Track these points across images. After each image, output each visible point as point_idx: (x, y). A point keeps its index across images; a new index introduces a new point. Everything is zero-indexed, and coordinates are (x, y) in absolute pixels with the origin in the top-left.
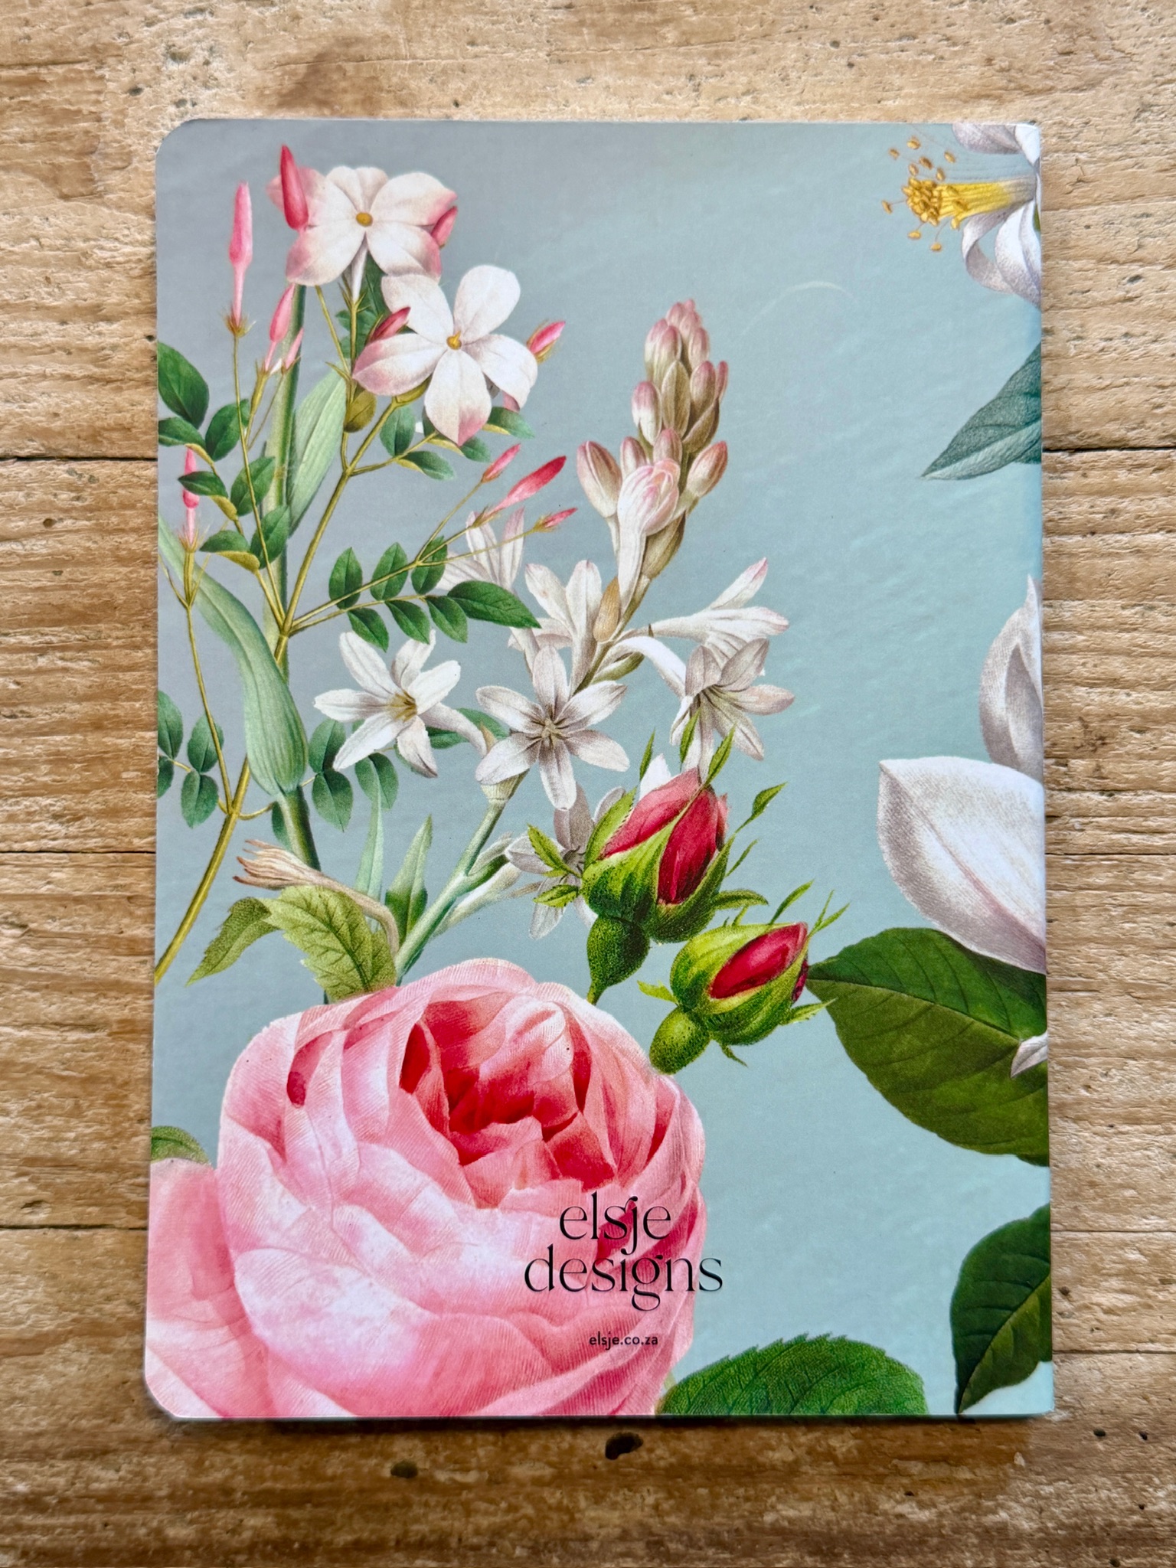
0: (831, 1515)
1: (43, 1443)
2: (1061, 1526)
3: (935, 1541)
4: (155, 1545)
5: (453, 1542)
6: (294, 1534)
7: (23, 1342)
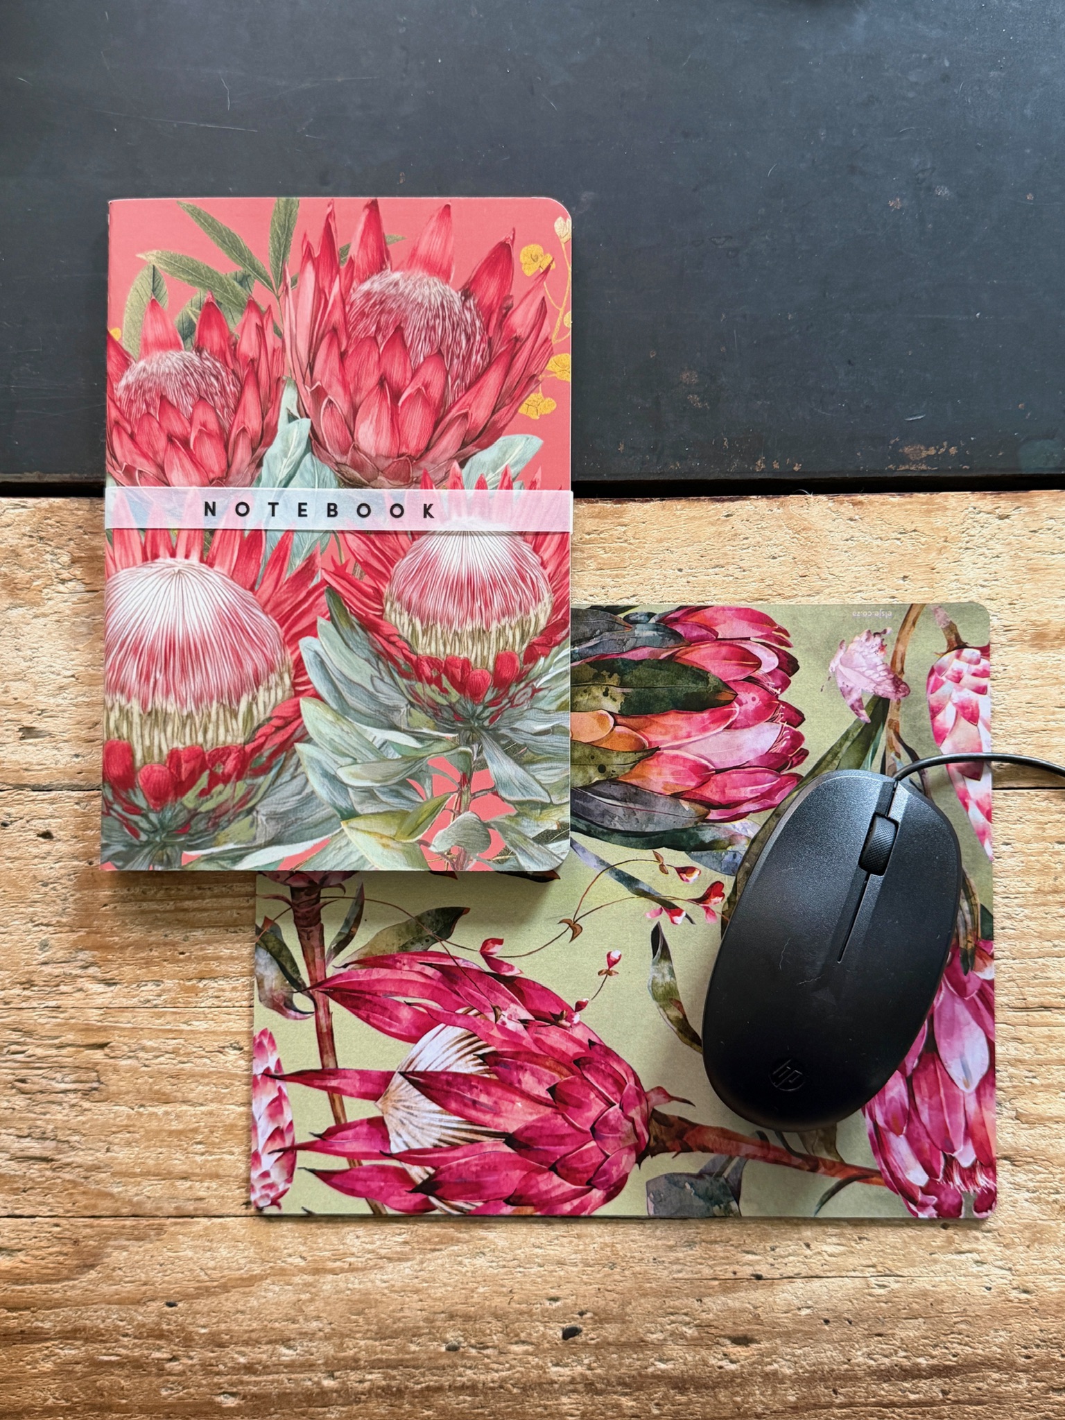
0: (683, 1368)
1: (254, 1335)
2: (807, 1371)
3: (739, 1380)
4: (317, 1390)
5: (480, 1386)
6: (393, 1383)
7: (242, 1279)
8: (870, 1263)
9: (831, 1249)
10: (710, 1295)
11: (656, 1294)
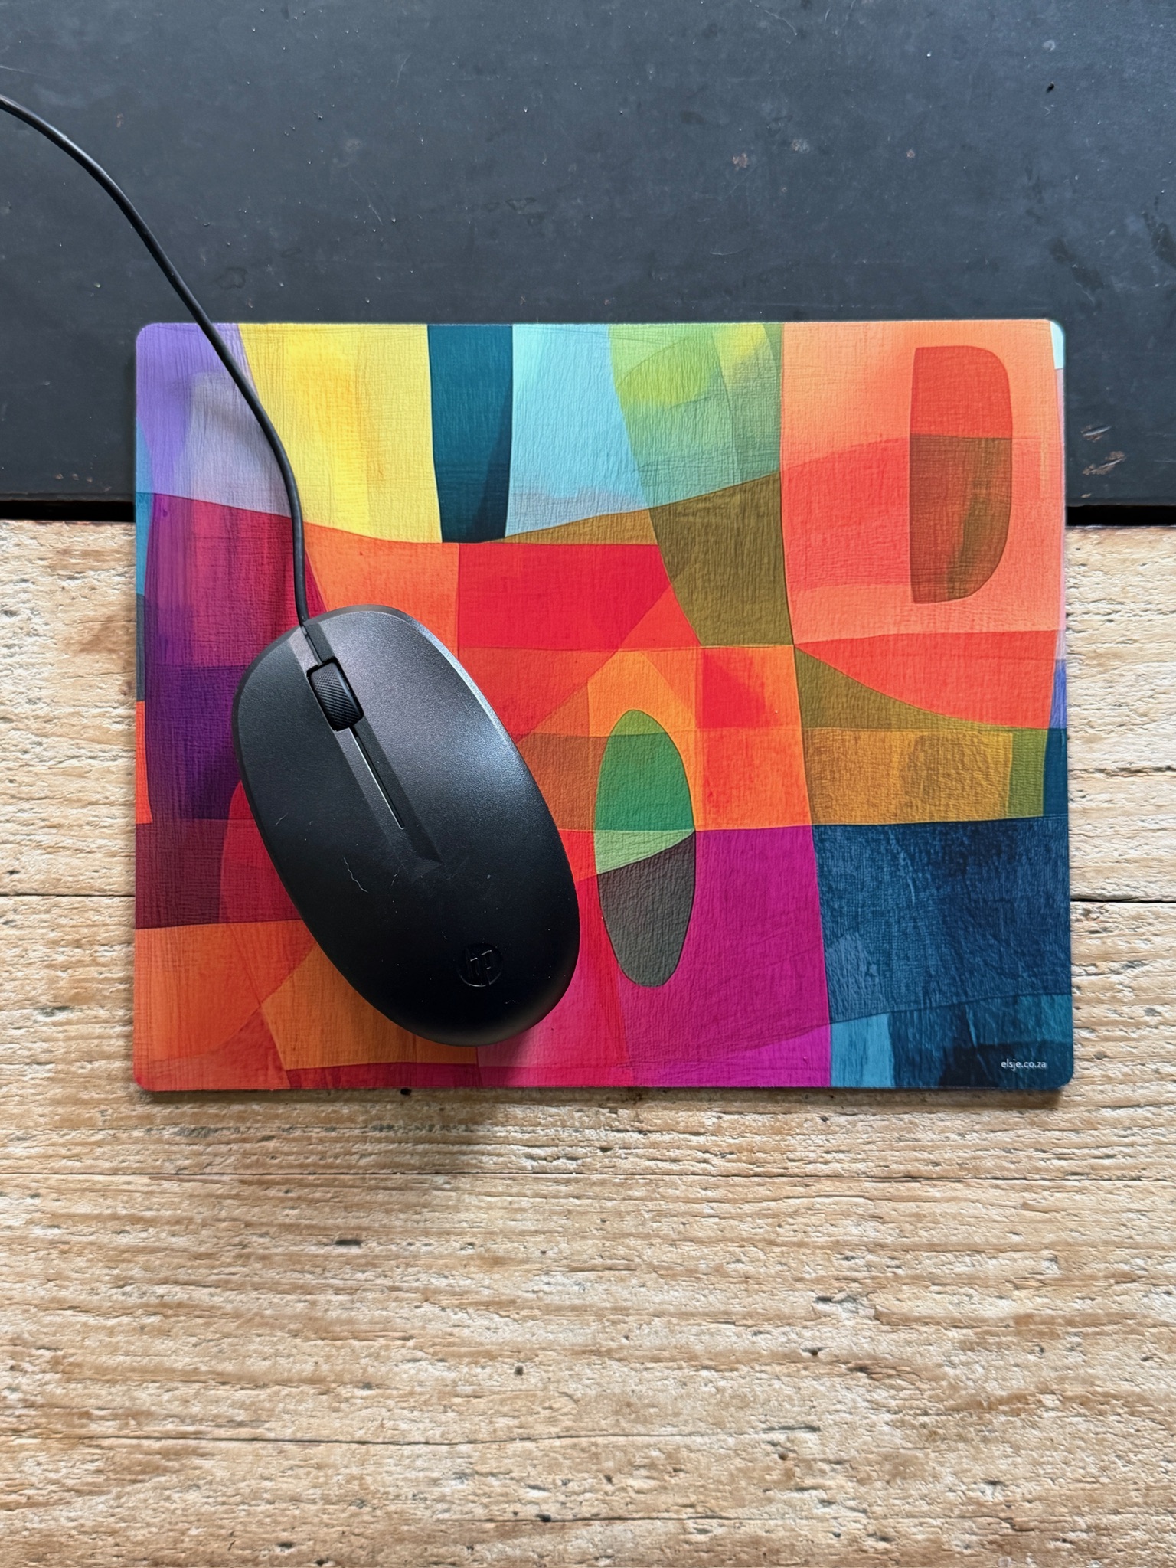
8: (688, 1502)
9: (638, 1484)
10: (483, 1541)
11: (416, 1539)
